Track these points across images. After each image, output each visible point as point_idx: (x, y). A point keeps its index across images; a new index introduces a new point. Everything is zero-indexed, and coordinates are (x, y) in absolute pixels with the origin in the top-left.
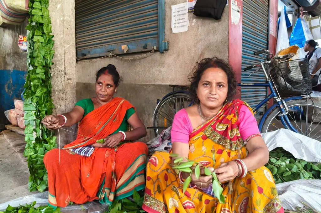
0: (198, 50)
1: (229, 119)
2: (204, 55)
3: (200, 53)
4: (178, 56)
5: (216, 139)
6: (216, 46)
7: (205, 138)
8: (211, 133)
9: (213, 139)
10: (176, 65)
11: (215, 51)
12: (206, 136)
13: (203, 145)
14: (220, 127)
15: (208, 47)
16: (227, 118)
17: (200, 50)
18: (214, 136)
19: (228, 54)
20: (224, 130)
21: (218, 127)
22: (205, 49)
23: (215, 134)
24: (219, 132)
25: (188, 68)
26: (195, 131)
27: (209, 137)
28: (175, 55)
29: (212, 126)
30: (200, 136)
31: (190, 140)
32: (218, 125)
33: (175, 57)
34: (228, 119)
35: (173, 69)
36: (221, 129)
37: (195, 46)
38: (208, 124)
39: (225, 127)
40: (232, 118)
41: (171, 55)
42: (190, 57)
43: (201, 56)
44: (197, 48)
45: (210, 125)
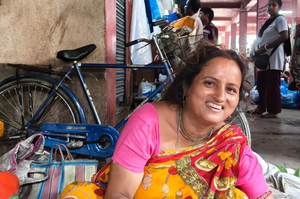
0: (55, 10)
1: (222, 159)
2: (65, 20)
3: (58, 15)
4: (20, 16)
5: (190, 180)
6: (85, 8)
7: (173, 171)
8: (186, 168)
9: (184, 177)
10: (15, 31)
11: (83, 14)
12: (176, 169)
13: (166, 182)
14: (204, 163)
15: (73, 7)
16: (219, 155)
17: (58, 11)
18: (189, 174)
19: (104, 21)
20: (208, 170)
21: (199, 163)
22: (67, 9)
23: (191, 172)
24: (199, 171)
25: (38, 37)
26: (164, 155)
27: (180, 172)
28: (12, 15)
29: (191, 157)
30: (168, 166)
31: (149, 165)
32: (201, 160)
33: (13, 18)
34: (220, 157)
35: (9, 37)
36: (204, 167)
37: (50, 3)
38: (187, 153)
39: (211, 167)
40: (227, 159)
41: (4, 14)
42: (41, 20)
43: (60, 20)
44: (53, 7)
45: (189, 155)
